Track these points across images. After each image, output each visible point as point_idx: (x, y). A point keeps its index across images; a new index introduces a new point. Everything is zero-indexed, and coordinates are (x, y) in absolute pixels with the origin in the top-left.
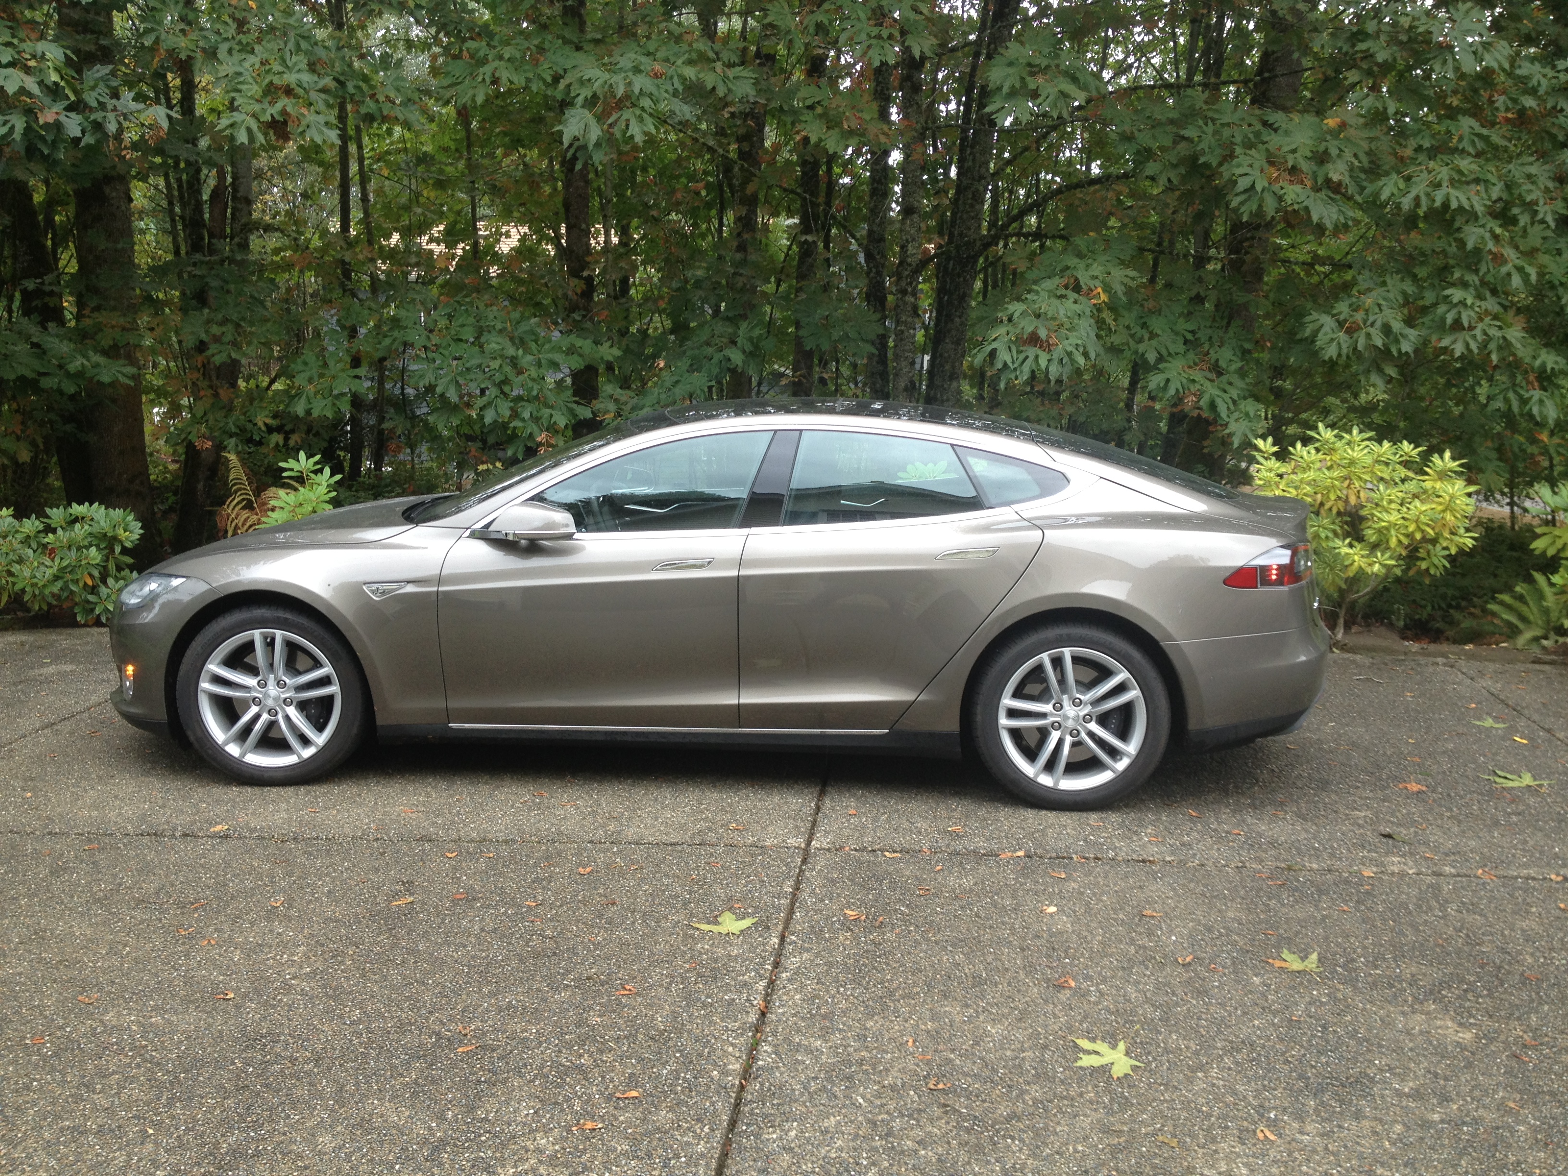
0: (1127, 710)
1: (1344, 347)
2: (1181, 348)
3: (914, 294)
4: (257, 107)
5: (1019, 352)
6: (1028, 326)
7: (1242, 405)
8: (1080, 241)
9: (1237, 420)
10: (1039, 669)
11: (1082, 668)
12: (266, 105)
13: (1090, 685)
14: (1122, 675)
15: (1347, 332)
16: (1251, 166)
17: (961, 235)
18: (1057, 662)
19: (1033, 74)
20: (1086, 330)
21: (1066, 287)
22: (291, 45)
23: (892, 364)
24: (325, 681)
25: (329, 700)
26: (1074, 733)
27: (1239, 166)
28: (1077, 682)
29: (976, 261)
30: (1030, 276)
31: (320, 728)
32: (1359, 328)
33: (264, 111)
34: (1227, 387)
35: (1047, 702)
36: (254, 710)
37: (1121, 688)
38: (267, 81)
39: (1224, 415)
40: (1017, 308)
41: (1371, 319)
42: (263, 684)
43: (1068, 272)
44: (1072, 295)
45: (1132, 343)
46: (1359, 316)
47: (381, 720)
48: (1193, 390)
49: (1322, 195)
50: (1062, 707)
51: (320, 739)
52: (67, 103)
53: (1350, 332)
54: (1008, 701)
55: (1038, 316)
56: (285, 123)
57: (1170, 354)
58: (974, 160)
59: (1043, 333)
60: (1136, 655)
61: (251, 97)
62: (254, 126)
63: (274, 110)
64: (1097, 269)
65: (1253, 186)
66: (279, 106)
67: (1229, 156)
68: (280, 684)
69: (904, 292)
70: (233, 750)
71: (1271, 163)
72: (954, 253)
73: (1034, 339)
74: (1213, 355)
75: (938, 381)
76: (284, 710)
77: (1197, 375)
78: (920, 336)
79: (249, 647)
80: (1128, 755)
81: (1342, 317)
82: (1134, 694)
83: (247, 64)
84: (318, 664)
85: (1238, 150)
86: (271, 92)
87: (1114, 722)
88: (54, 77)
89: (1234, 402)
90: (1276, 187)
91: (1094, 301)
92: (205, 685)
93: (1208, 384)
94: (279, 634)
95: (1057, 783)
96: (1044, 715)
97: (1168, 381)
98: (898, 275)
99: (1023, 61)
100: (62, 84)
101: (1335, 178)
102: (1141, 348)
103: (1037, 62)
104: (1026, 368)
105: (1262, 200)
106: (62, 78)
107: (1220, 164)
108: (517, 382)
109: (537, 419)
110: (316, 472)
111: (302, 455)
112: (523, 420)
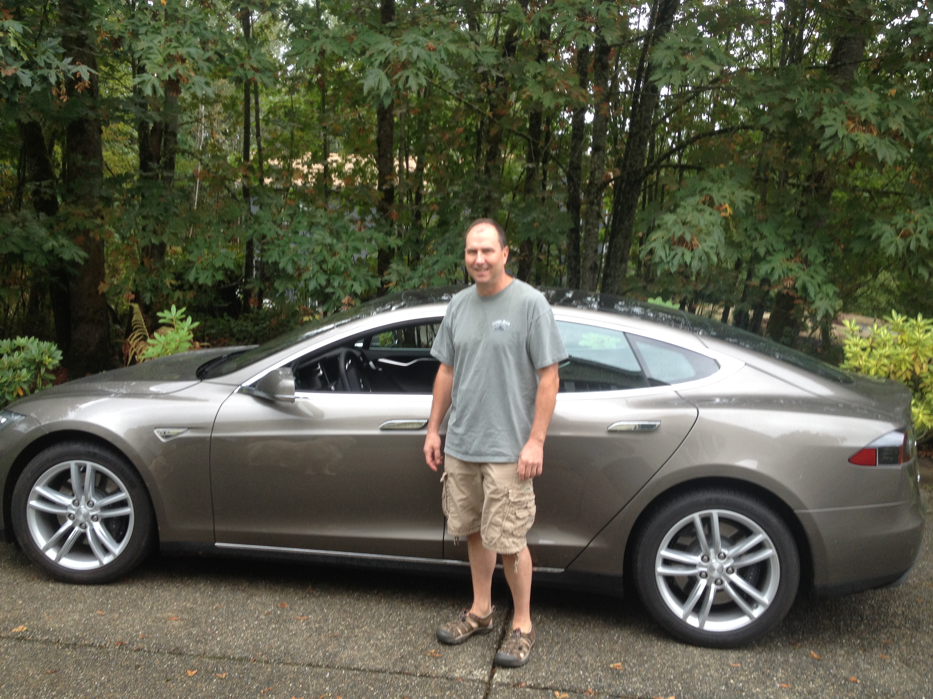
0: (764, 566)
1: (901, 248)
2: (782, 246)
3: (599, 204)
4: (160, 70)
5: (670, 249)
6: (678, 231)
7: (824, 288)
8: (712, 171)
9: (821, 299)
10: (691, 525)
11: (727, 526)
12: (165, 69)
13: (732, 541)
14: (760, 537)
15: (902, 237)
16: (835, 119)
17: (631, 165)
18: (707, 521)
19: (684, 54)
20: (718, 234)
21: (704, 203)
22: (187, 29)
23: (583, 251)
24: (123, 504)
25: (125, 519)
26: (719, 582)
27: (826, 119)
28: (723, 537)
29: (640, 184)
30: (679, 195)
31: (119, 540)
32: (910, 234)
33: (164, 73)
34: (814, 275)
35: (696, 553)
36: (69, 523)
37: (759, 547)
38: (167, 53)
39: (812, 294)
40: (669, 218)
41: (919, 228)
42: (76, 503)
43: (705, 192)
44: (708, 210)
45: (748, 241)
46: (910, 226)
47: (163, 538)
48: (790, 276)
49: (886, 141)
50: (709, 559)
51: (117, 549)
52: (22, 63)
53: (905, 237)
54: (664, 552)
55: (684, 223)
56: (178, 81)
57: (774, 250)
58: (641, 115)
59: (688, 237)
60: (774, 520)
61: (156, 64)
62: (157, 84)
63: (170, 72)
64: (726, 191)
65: (836, 133)
66: (174, 69)
67: (819, 113)
68: (89, 503)
69: (592, 203)
70: (52, 554)
71: (849, 119)
72: (626, 177)
73: (682, 241)
74: (804, 252)
75: (612, 263)
76: (91, 525)
77: (793, 265)
78: (602, 231)
79: (67, 473)
80: (763, 604)
81: (898, 226)
82: (769, 552)
83: (156, 42)
84: (118, 490)
85: (825, 109)
86: (170, 60)
87: (752, 574)
88: (13, 44)
89: (819, 286)
90: (853, 135)
91: (723, 214)
92: (33, 503)
93: (801, 273)
94: (90, 465)
95: (702, 624)
96: (693, 566)
97: (773, 269)
98: (588, 192)
99: (676, 46)
100: (19, 49)
101: (894, 127)
102: (755, 245)
103: (687, 46)
104: (676, 262)
105: (842, 143)
106: (19, 45)
107: (813, 118)
108: (331, 261)
109: (343, 287)
110: (182, 320)
111: (174, 308)
112: (334, 287)
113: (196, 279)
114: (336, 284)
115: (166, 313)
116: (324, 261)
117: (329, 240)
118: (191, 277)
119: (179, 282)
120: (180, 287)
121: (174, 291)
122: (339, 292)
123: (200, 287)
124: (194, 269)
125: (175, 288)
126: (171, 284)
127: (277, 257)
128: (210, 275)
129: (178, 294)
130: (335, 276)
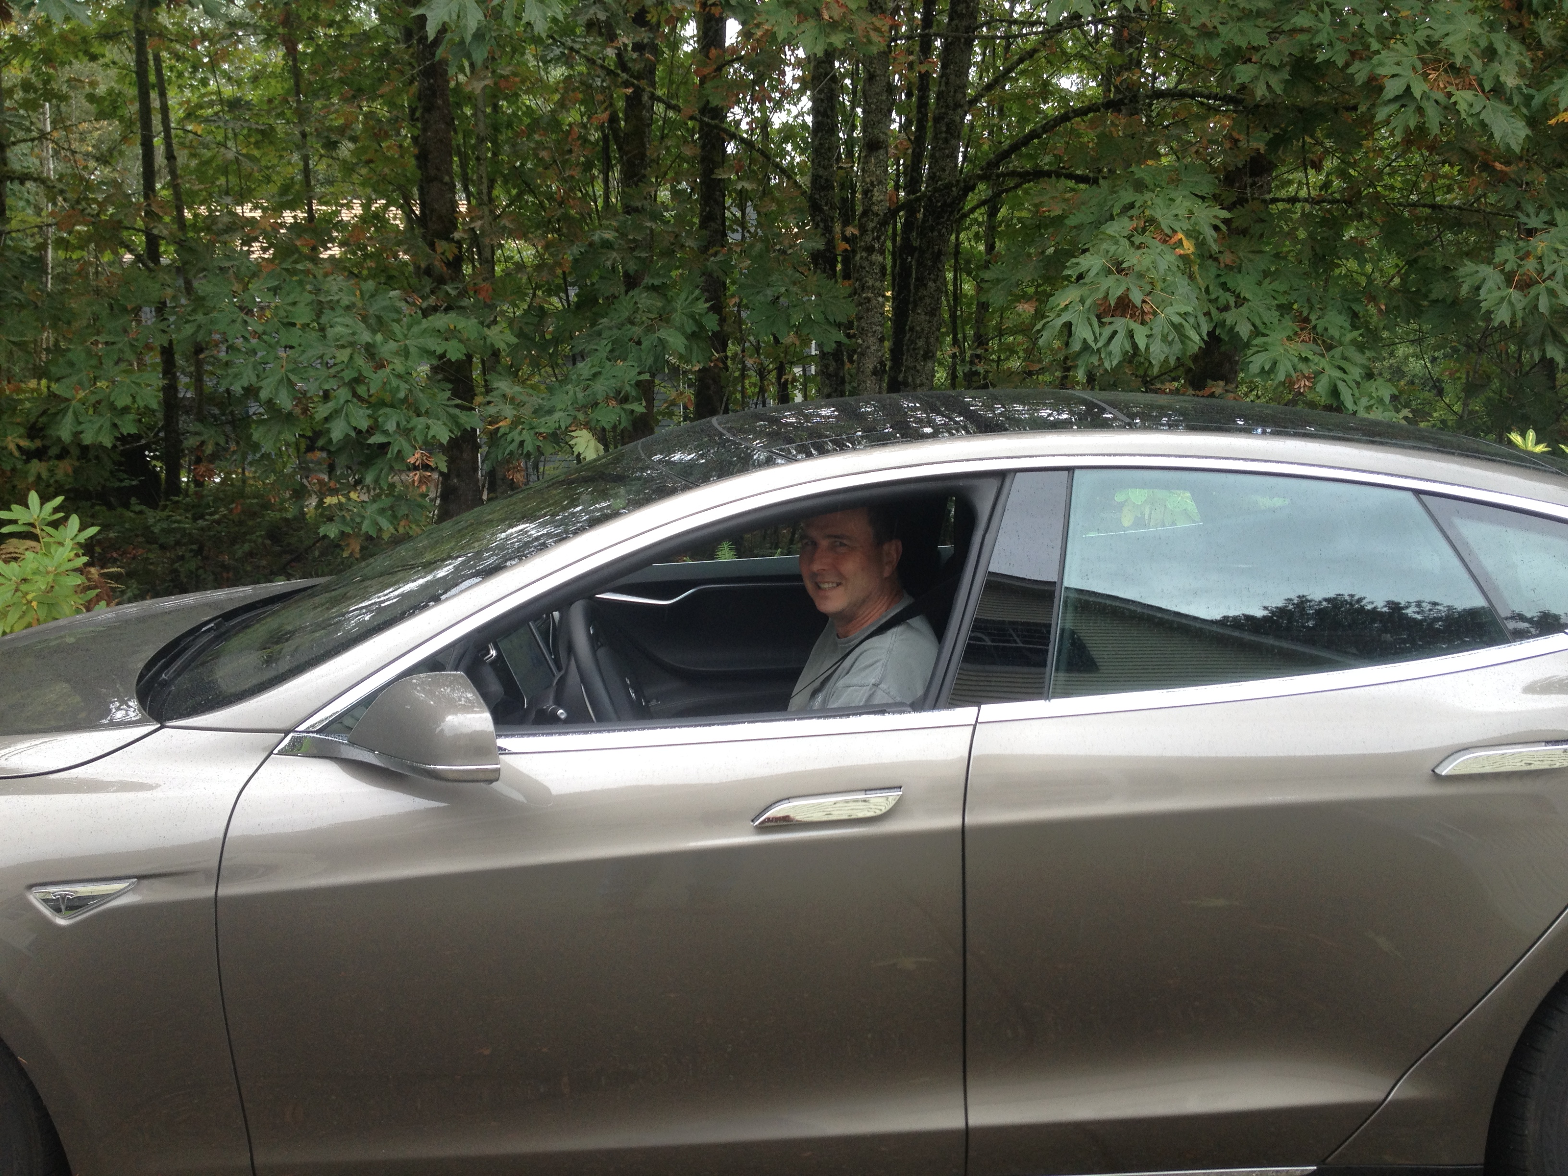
1: (1519, 308)
2: (1276, 316)
5: (1102, 323)
15: (1518, 287)
16: (1399, 64)
32: (1533, 282)
34: (1345, 365)
40: (1093, 262)
41: (1549, 270)
48: (1306, 372)
57: (1265, 325)
64: (1181, 207)
65: (1407, 92)
67: (1362, 53)
74: (1317, 322)
77: (1303, 349)
85: (1375, 44)
91: (1180, 251)
97: (1273, 361)
104: (1116, 347)
107: (1350, 62)
108: (376, 380)
109: (406, 432)
110: (55, 524)
111: (33, 498)
112: (386, 433)
113: (77, 434)
114: (391, 426)
115: (17, 512)
116: (358, 380)
117: (366, 337)
118: (65, 431)
119: (38, 443)
120: (40, 454)
121: (27, 461)
122: (400, 443)
123: (85, 450)
124: (70, 414)
125: (29, 455)
126: (19, 447)
127: (254, 379)
128: (107, 425)
129: (36, 467)
130: (388, 410)
